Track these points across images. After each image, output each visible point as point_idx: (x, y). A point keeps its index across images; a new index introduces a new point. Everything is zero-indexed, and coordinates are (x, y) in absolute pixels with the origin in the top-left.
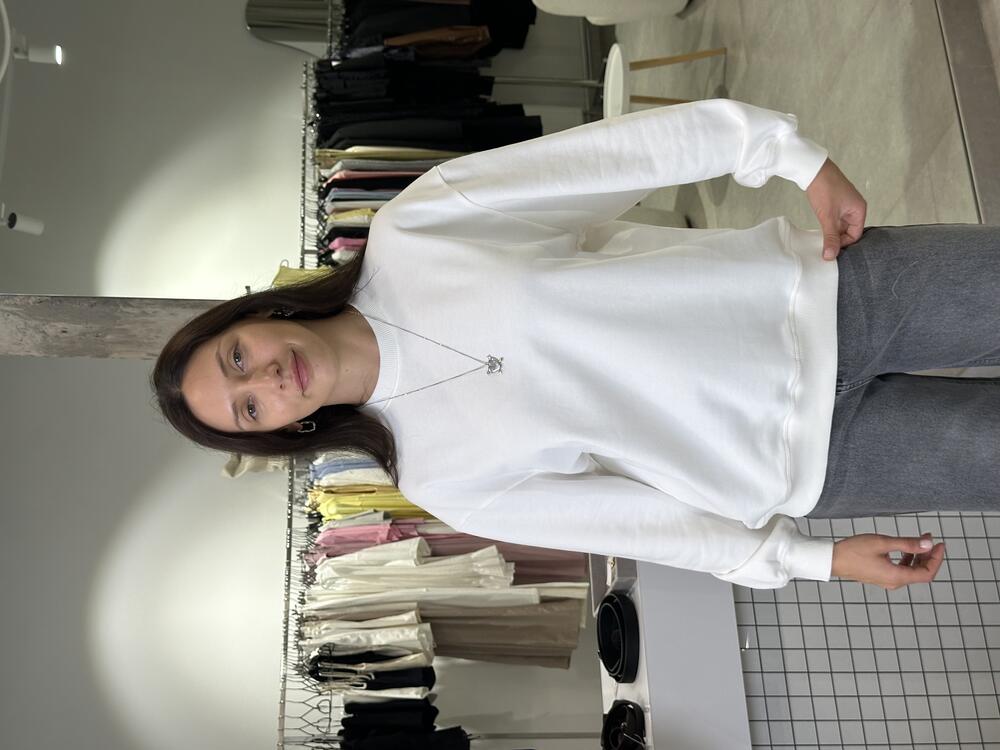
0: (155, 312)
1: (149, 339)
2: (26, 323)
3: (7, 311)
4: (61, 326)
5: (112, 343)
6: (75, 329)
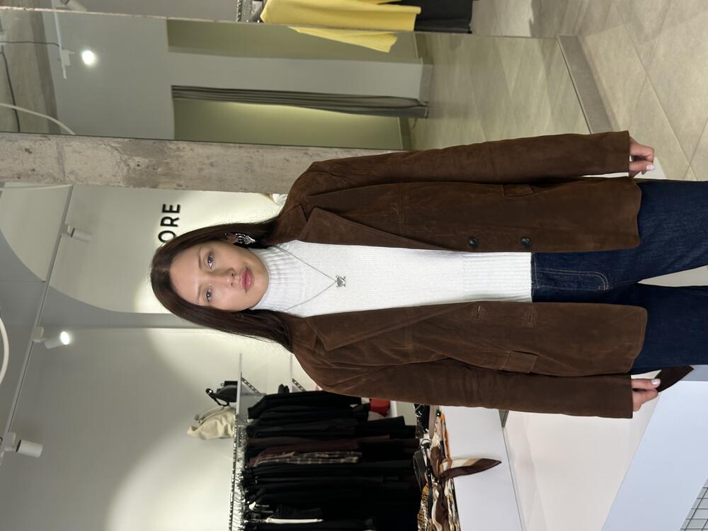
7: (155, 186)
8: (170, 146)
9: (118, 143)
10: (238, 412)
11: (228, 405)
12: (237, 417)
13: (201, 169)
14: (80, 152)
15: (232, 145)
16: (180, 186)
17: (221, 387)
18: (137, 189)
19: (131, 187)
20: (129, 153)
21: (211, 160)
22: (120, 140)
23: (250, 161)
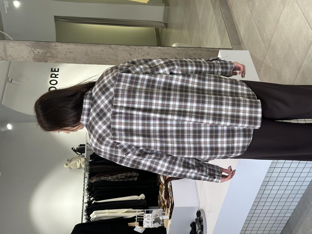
0: (58, 45)
1: (56, 55)
2: (31, 50)
3: (28, 45)
4: (38, 50)
5: (48, 57)
6: (41, 51)
7: (46, 62)
8: (52, 44)
9: (30, 43)
10: (85, 157)
11: (81, 154)
12: (85, 159)
13: (66, 54)
14: (13, 47)
15: (79, 44)
16: (57, 61)
17: (78, 147)
18: (38, 63)
19: (36, 62)
20: (34, 47)
21: (70, 51)
22: (30, 42)
23: (87, 50)
